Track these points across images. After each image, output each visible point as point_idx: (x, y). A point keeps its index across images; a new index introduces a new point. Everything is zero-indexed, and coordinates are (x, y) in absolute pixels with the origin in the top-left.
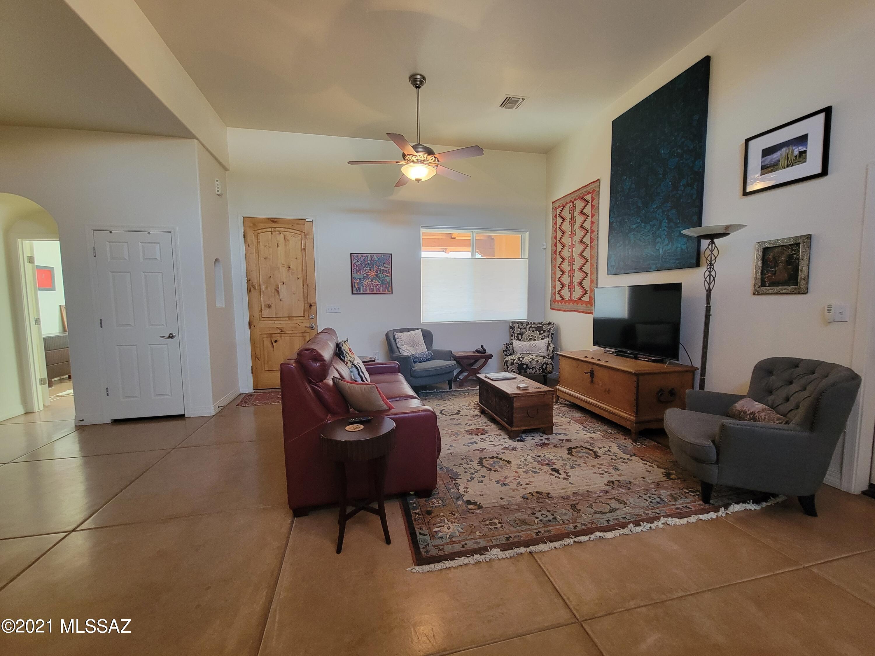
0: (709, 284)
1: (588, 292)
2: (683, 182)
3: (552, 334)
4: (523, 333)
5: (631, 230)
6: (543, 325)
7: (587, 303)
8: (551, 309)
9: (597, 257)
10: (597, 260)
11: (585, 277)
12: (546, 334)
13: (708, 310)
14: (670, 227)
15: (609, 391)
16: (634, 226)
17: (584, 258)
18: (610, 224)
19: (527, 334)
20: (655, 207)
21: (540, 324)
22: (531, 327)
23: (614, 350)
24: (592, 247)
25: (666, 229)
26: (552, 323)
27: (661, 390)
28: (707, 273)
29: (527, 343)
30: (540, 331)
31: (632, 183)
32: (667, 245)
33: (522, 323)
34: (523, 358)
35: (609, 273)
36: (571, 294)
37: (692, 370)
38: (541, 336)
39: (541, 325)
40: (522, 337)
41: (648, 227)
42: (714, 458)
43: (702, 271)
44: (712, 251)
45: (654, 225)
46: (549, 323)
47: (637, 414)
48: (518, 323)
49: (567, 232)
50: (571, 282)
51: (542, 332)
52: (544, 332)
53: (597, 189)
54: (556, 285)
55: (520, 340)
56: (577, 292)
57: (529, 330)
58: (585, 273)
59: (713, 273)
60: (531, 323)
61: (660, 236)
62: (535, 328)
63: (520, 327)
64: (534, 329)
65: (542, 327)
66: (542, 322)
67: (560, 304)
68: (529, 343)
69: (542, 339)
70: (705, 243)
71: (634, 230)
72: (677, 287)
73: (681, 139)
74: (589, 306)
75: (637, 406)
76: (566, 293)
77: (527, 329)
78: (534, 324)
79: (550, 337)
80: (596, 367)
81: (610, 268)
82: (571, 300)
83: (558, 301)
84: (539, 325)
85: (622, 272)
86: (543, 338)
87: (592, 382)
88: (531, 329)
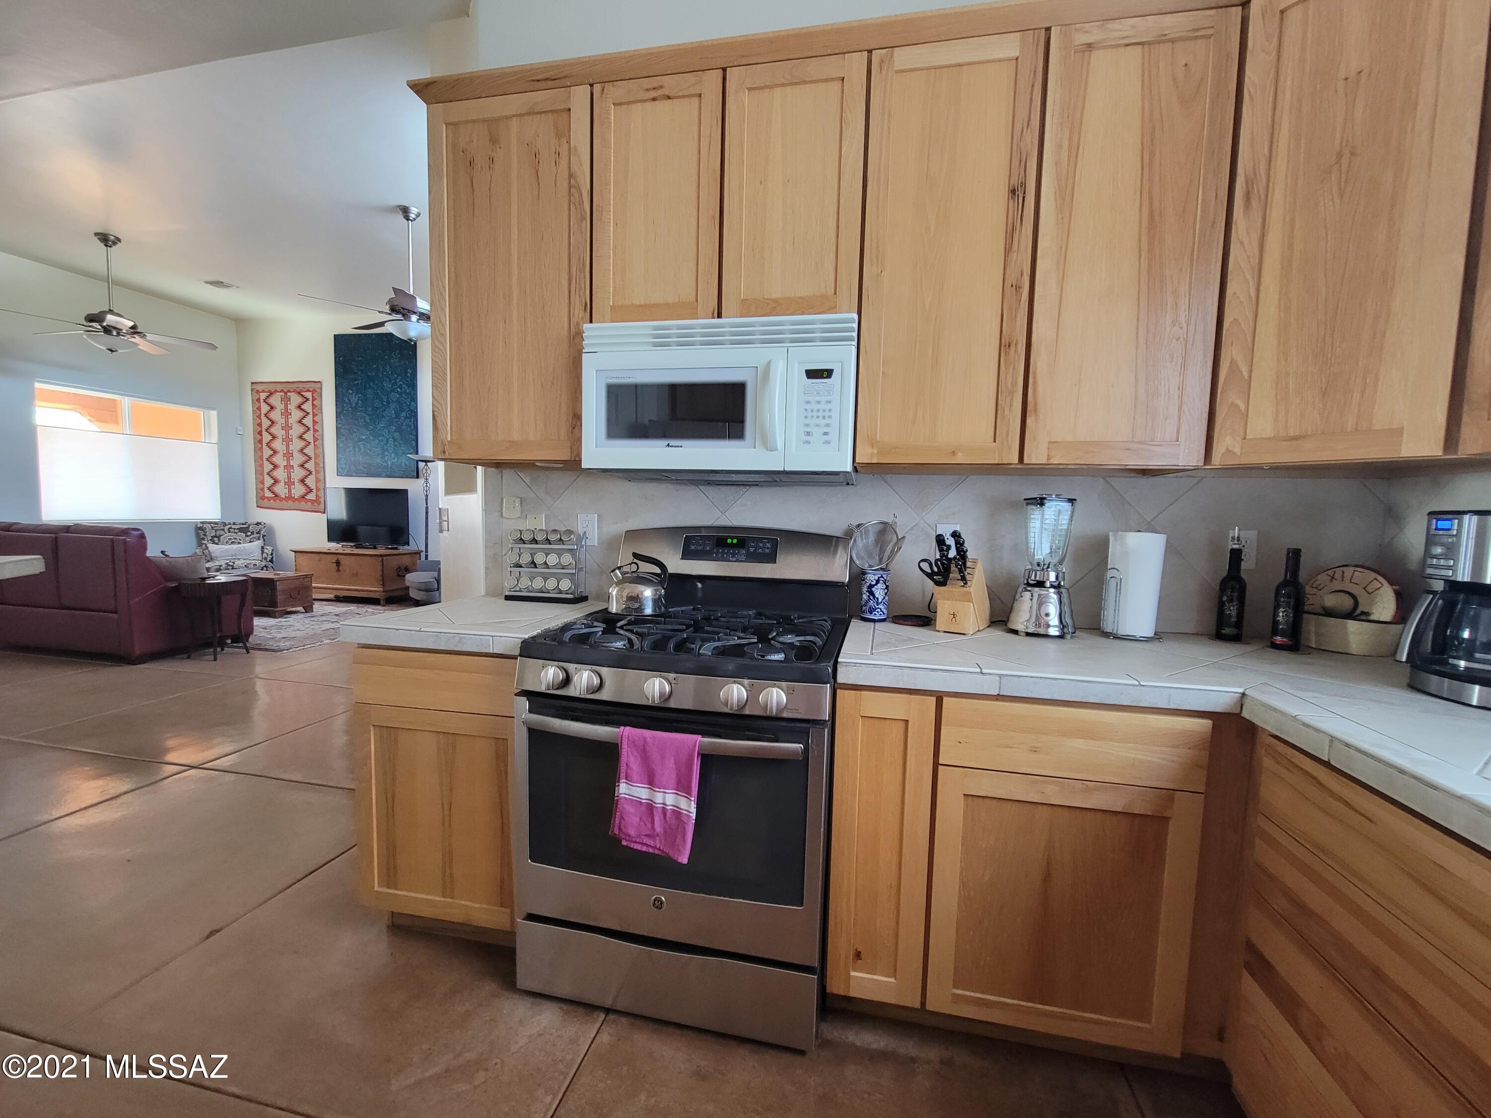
0: (427, 491)
1: (314, 491)
2: (404, 414)
3: (264, 536)
4: (220, 536)
5: (361, 440)
6: (249, 526)
7: (312, 501)
8: (257, 507)
9: (324, 457)
10: (324, 459)
11: (309, 475)
12: (256, 535)
13: (427, 509)
14: (396, 446)
15: (357, 574)
16: (364, 437)
17: (306, 455)
18: (338, 429)
19: (226, 536)
20: (381, 426)
21: (243, 524)
22: (231, 528)
23: (353, 544)
24: (316, 446)
25: (393, 446)
26: (263, 524)
27: (399, 568)
28: (425, 484)
29: (228, 547)
30: (246, 533)
31: (358, 400)
32: (394, 458)
33: (215, 523)
34: (234, 563)
35: (339, 474)
36: (290, 491)
37: (418, 553)
38: (248, 538)
39: (245, 526)
40: (219, 540)
41: (377, 441)
42: (436, 586)
43: (421, 481)
44: (426, 470)
45: (382, 440)
46: (258, 524)
47: (383, 585)
48: (210, 523)
49: (280, 423)
50: (289, 478)
51: (249, 534)
52: (252, 533)
53: (319, 391)
54: (263, 480)
55: (217, 544)
56: (298, 490)
57: (229, 532)
58: (309, 471)
59: (428, 485)
60: (230, 524)
61: (387, 450)
62: (237, 529)
63: (215, 528)
64: (237, 531)
65: (248, 528)
66: (246, 523)
67: (272, 501)
68: (232, 546)
69: (250, 542)
70: (421, 465)
71: (363, 440)
72: (404, 493)
73: (399, 382)
74: (316, 504)
75: (383, 580)
76: (281, 490)
77: (227, 531)
78: (234, 524)
79: (261, 538)
80: (341, 557)
81: (340, 470)
82: (290, 498)
83: (269, 499)
84: (242, 526)
85: (354, 474)
86: (252, 540)
87: (338, 570)
88: (231, 530)
